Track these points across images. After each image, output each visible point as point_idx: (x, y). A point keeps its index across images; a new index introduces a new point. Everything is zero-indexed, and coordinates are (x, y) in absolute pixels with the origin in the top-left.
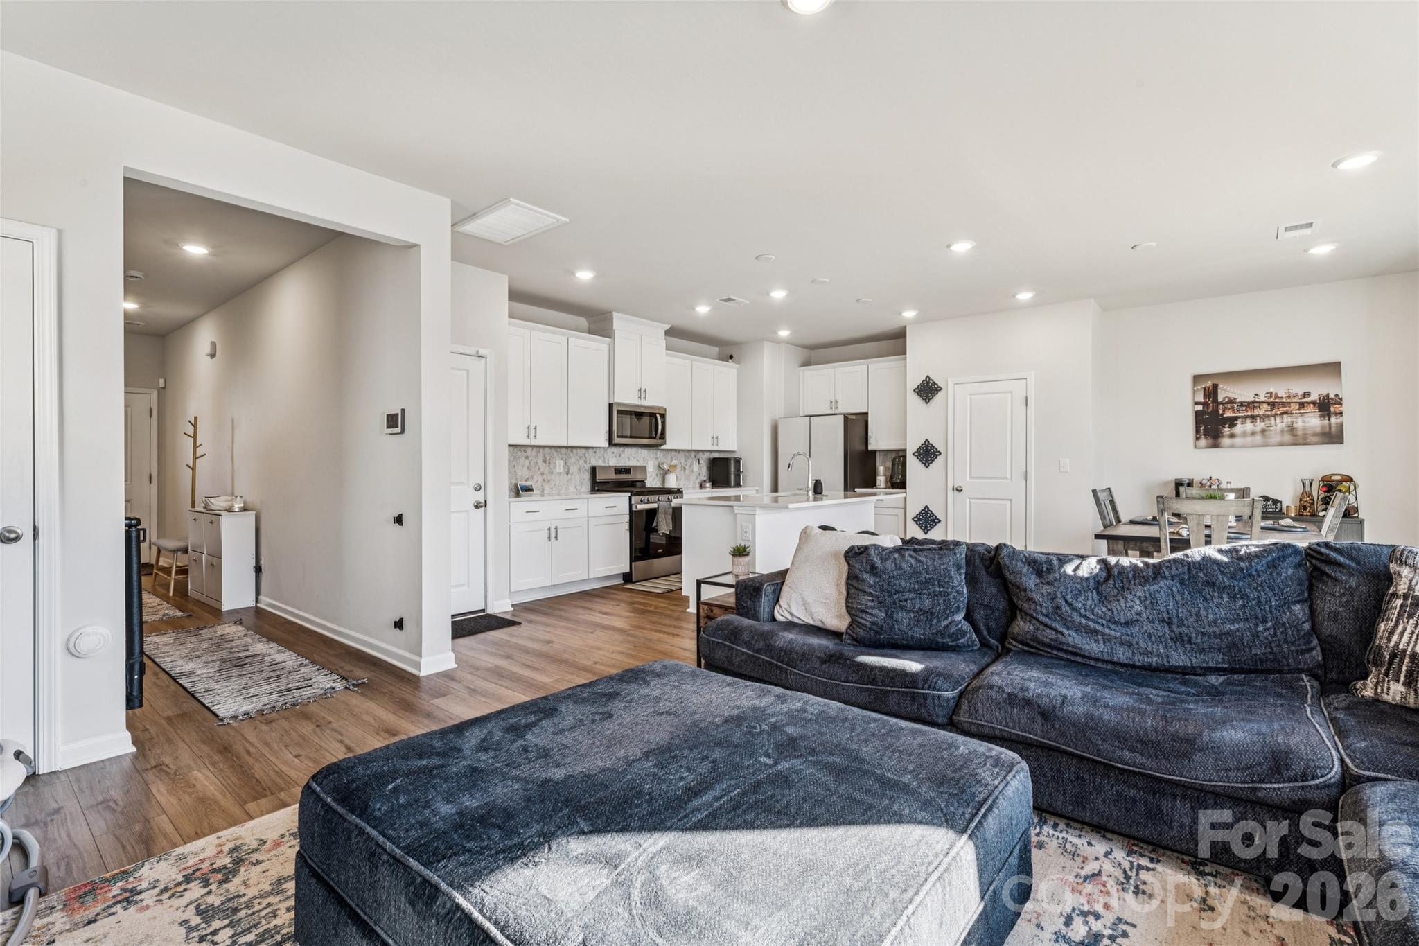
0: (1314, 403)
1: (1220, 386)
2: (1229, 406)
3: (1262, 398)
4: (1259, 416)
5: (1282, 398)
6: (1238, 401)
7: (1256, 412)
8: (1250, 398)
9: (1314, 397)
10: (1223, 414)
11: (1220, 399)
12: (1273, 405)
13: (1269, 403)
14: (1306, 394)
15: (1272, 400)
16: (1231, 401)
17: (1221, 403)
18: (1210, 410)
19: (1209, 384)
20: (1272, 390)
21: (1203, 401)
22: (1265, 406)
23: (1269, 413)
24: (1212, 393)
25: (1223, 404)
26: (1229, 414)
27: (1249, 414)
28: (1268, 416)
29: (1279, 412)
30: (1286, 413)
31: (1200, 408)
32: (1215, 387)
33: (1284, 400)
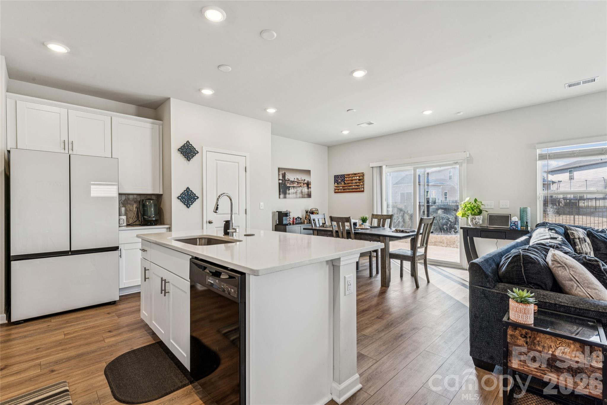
0: (306, 183)
1: (286, 174)
2: (288, 182)
3: (296, 180)
4: (295, 187)
5: (299, 181)
6: (290, 180)
7: (295, 185)
8: (293, 180)
9: (306, 182)
10: (287, 185)
11: (286, 179)
12: (298, 182)
13: (297, 182)
14: (305, 180)
15: (297, 181)
16: (289, 180)
17: (286, 180)
18: (284, 183)
19: (283, 172)
20: (298, 177)
21: (282, 179)
22: (296, 183)
23: (297, 186)
24: (284, 176)
25: (287, 181)
26: (288, 185)
27: (293, 186)
28: (297, 187)
29: (299, 186)
30: (300, 186)
31: (281, 181)
32: (285, 173)
33: (300, 182)
